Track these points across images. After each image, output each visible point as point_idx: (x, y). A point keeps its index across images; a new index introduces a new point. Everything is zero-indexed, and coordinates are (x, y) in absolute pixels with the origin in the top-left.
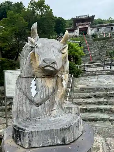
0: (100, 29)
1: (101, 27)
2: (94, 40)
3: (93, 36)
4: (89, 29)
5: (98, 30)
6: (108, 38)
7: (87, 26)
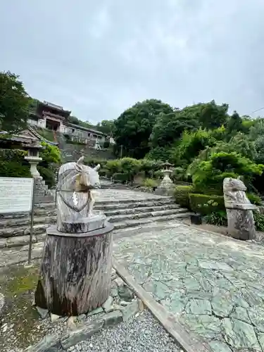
0: (75, 131)
1: (77, 128)
2: (68, 142)
3: (67, 136)
4: (61, 125)
5: (73, 130)
6: (85, 144)
7: (59, 120)
